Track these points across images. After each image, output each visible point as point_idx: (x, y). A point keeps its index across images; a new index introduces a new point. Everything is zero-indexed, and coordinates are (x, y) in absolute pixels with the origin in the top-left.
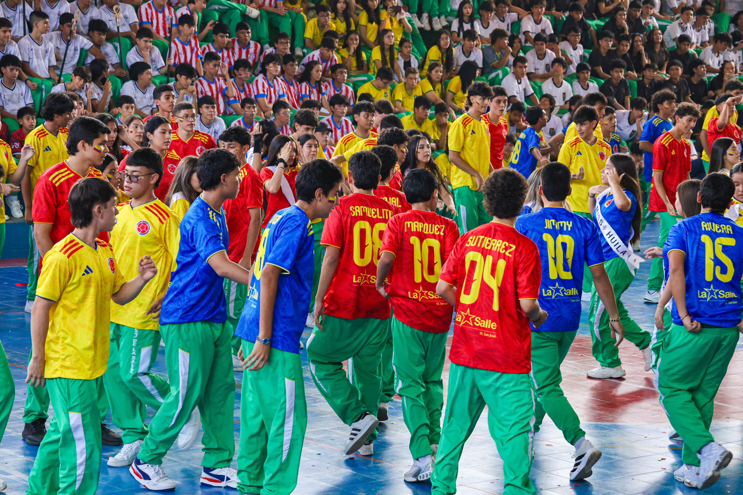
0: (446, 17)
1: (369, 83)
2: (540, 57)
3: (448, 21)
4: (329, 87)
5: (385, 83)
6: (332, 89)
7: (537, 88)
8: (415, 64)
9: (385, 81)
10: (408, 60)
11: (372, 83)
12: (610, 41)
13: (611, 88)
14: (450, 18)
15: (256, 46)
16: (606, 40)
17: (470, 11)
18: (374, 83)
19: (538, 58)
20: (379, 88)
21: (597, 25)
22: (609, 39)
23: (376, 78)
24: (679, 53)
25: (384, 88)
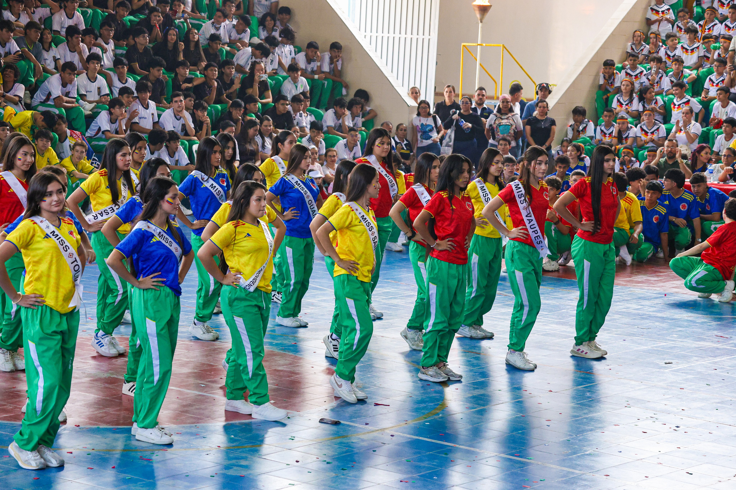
24: (211, 51)
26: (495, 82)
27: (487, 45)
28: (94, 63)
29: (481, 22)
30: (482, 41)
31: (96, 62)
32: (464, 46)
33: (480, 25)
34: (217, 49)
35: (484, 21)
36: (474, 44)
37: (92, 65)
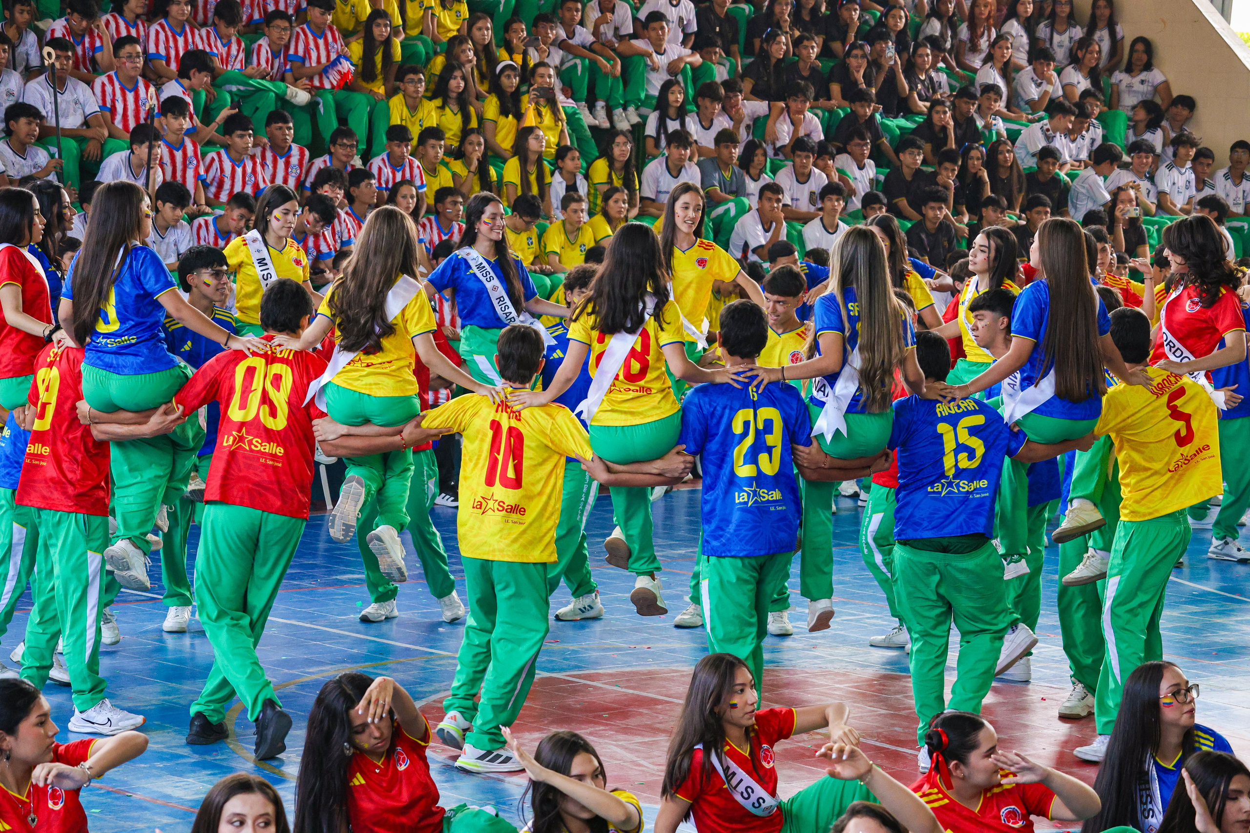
0: (637, 109)
2: (801, 180)
3: (640, 116)
4: (428, 227)
5: (529, 223)
6: (435, 231)
7: (795, 233)
8: (582, 187)
9: (527, 219)
10: (571, 183)
12: (919, 154)
13: (923, 236)
14: (644, 110)
15: (302, 155)
16: (912, 153)
17: (680, 98)
18: (511, 223)
19: (798, 181)
20: (517, 230)
21: (900, 128)
22: (916, 151)
24: (1041, 177)
25: (525, 231)
28: (831, 200)
31: (835, 198)
34: (1049, 172)
37: (828, 204)
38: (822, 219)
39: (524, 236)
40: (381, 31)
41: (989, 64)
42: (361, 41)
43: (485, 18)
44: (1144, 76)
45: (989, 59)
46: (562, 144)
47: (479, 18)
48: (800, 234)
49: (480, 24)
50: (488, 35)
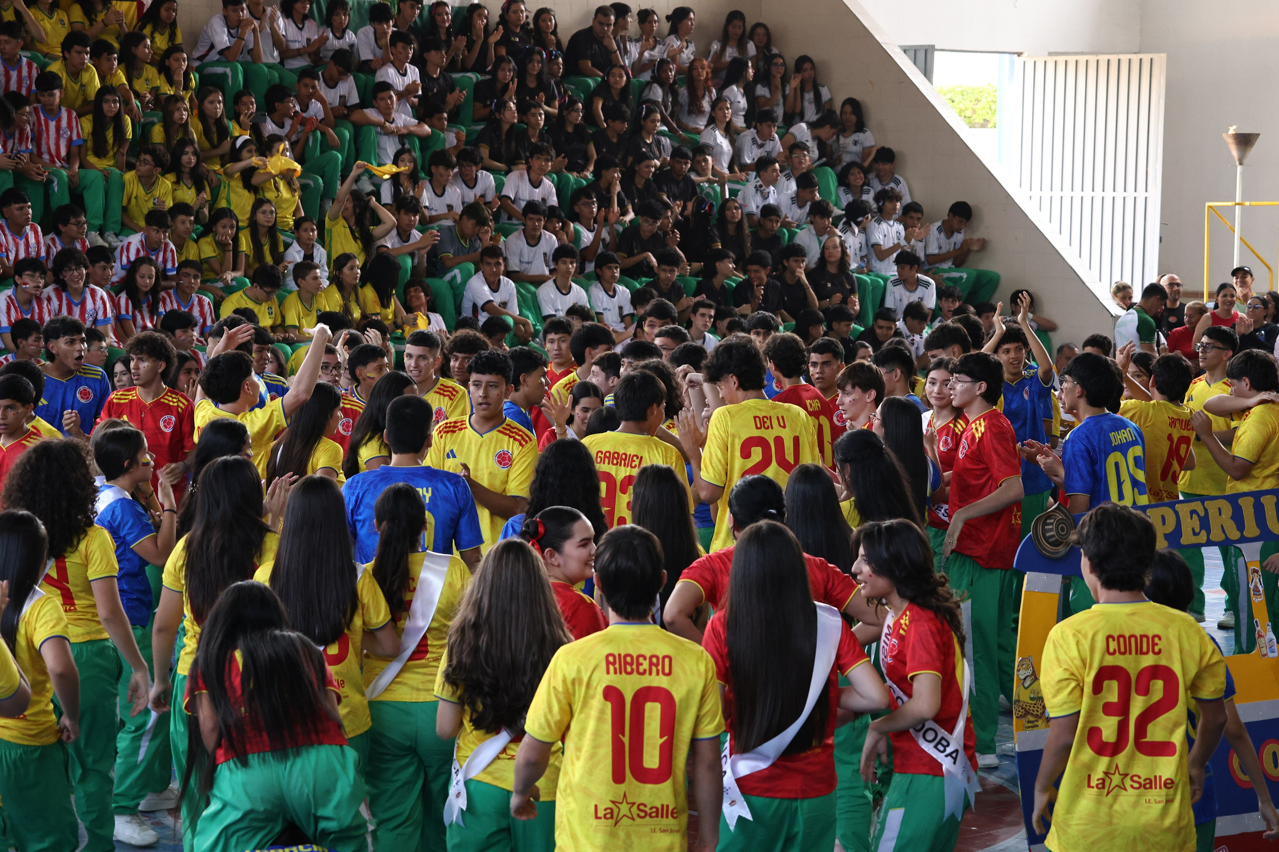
1: (241, 292)
2: (532, 243)
3: (374, 184)
4: (168, 300)
5: (268, 293)
6: (175, 304)
7: (529, 295)
9: (268, 289)
10: (309, 252)
11: (244, 293)
18: (248, 293)
19: (528, 243)
20: (258, 302)
23: (252, 283)
24: (762, 234)
25: (267, 301)
26: (1269, 268)
27: (1253, 203)
28: (565, 263)
29: (1241, 164)
30: (1244, 197)
31: (568, 260)
32: (1210, 207)
33: (1239, 169)
34: (772, 230)
35: (1245, 162)
36: (1230, 204)
37: (562, 267)
38: (555, 281)
39: (265, 306)
40: (112, 106)
41: (712, 126)
42: (90, 117)
43: (217, 92)
44: (855, 137)
45: (712, 121)
46: (298, 216)
47: (211, 92)
48: (535, 296)
49: (211, 98)
50: (220, 108)
